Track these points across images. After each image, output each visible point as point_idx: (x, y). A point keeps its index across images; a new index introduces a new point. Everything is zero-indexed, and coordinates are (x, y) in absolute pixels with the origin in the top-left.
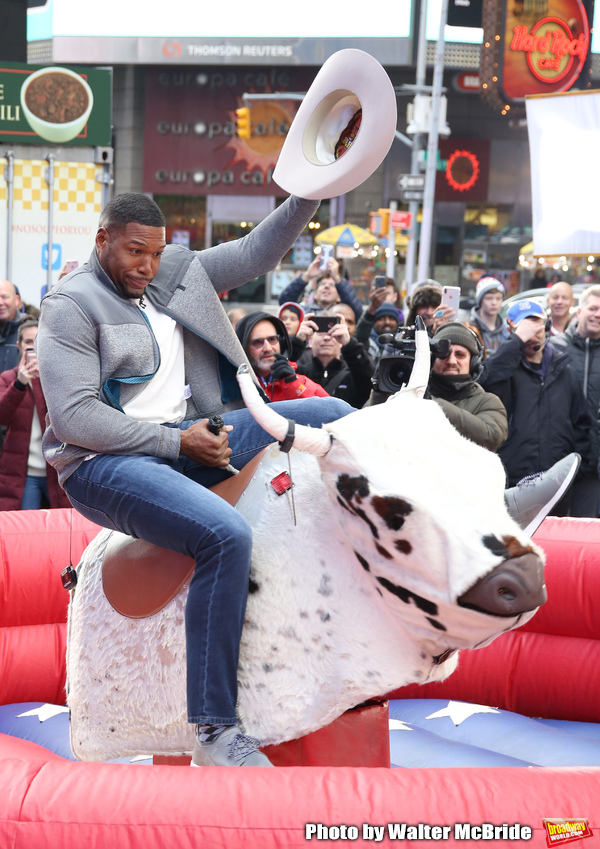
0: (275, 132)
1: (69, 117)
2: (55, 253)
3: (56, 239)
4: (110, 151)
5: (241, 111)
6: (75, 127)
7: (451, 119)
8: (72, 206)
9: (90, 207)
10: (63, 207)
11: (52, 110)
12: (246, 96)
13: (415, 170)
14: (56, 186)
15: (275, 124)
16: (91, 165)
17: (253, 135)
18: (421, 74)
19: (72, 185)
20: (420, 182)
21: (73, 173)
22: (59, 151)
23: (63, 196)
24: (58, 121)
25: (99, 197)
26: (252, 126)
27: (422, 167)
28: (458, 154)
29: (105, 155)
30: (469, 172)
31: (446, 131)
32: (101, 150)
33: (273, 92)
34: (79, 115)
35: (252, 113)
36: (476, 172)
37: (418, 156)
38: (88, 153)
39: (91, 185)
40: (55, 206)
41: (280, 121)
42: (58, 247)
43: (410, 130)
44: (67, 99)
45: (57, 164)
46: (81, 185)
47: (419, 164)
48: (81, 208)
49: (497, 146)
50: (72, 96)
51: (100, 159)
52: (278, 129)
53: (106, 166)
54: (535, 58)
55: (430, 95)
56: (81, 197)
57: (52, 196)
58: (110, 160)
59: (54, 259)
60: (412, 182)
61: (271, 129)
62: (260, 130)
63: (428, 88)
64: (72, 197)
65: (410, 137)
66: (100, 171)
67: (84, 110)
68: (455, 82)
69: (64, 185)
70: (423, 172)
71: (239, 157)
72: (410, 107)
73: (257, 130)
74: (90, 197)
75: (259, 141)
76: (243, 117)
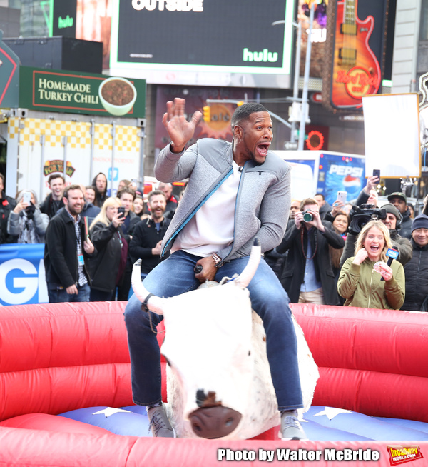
0: (222, 120)
1: (124, 103)
2: (115, 172)
3: (116, 165)
4: (144, 120)
5: (206, 108)
6: (127, 108)
7: (311, 115)
8: (125, 148)
9: (134, 149)
10: (120, 149)
11: (115, 98)
12: (208, 101)
13: (293, 140)
14: (116, 138)
15: (222, 115)
16: (135, 128)
17: (211, 120)
18: (296, 92)
19: (125, 137)
20: (295, 146)
21: (125, 131)
22: (118, 120)
23: (120, 143)
24: (118, 104)
25: (138, 144)
26: (211, 116)
27: (297, 138)
28: (313, 133)
29: (142, 123)
30: (318, 142)
31: (308, 121)
32: (140, 120)
33: (221, 99)
34: (129, 101)
35: (212, 109)
36: (322, 142)
37: (294, 133)
38: (134, 121)
39: (134, 138)
40: (116, 148)
41: (225, 114)
42: (117, 169)
43: (290, 120)
44: (122, 93)
45: (117, 126)
46: (129, 138)
47: (295, 137)
48: (129, 149)
49: (332, 130)
50: (125, 92)
51: (140, 125)
52: (224, 118)
53: (142, 128)
54: (350, 86)
55: (301, 102)
56: (129, 144)
57: (114, 143)
58: (144, 125)
59: (114, 176)
60: (291, 146)
61: (220, 118)
62: (215, 117)
63: (300, 99)
64: (125, 143)
65: (290, 123)
66: (139, 131)
67: (132, 99)
68: (312, 97)
69: (120, 137)
70: (297, 141)
71: (203, 131)
72: (290, 108)
73: (213, 118)
74: (134, 144)
75: (214, 124)
76: (206, 111)
